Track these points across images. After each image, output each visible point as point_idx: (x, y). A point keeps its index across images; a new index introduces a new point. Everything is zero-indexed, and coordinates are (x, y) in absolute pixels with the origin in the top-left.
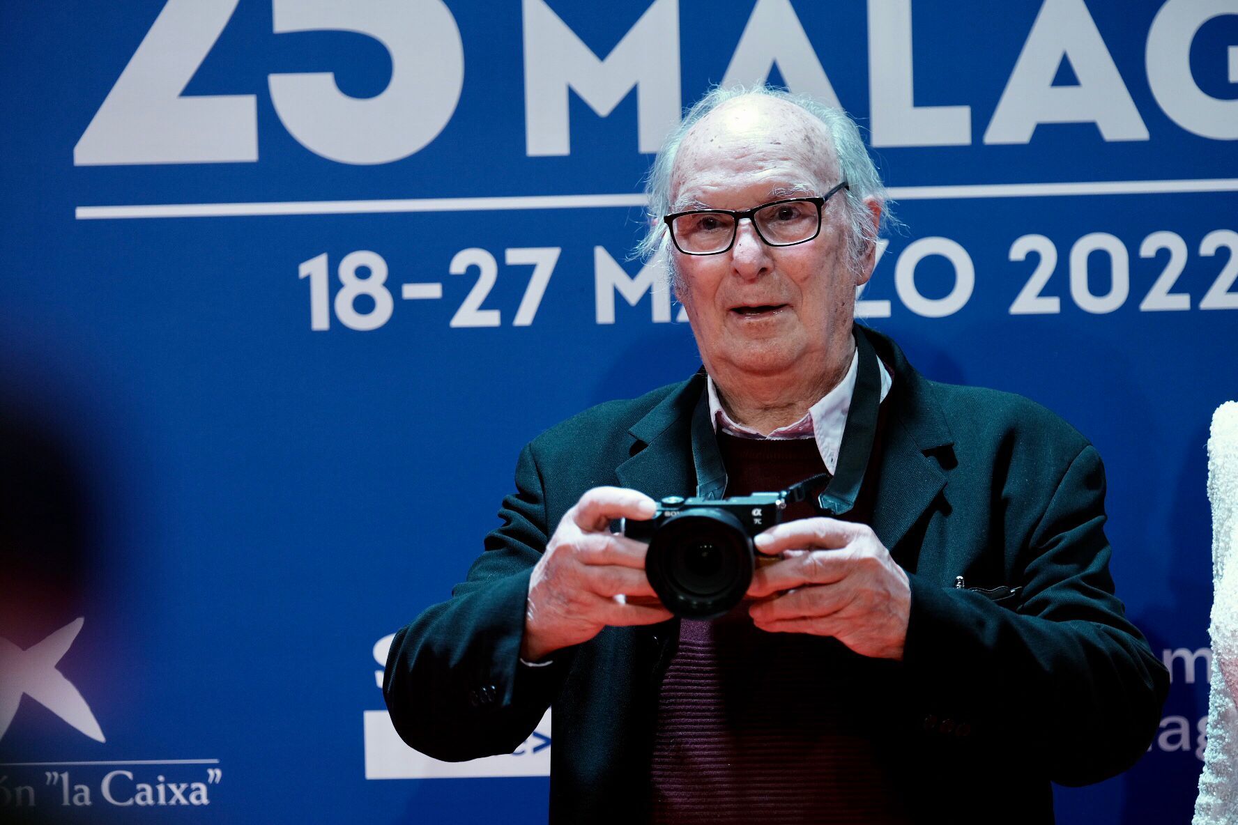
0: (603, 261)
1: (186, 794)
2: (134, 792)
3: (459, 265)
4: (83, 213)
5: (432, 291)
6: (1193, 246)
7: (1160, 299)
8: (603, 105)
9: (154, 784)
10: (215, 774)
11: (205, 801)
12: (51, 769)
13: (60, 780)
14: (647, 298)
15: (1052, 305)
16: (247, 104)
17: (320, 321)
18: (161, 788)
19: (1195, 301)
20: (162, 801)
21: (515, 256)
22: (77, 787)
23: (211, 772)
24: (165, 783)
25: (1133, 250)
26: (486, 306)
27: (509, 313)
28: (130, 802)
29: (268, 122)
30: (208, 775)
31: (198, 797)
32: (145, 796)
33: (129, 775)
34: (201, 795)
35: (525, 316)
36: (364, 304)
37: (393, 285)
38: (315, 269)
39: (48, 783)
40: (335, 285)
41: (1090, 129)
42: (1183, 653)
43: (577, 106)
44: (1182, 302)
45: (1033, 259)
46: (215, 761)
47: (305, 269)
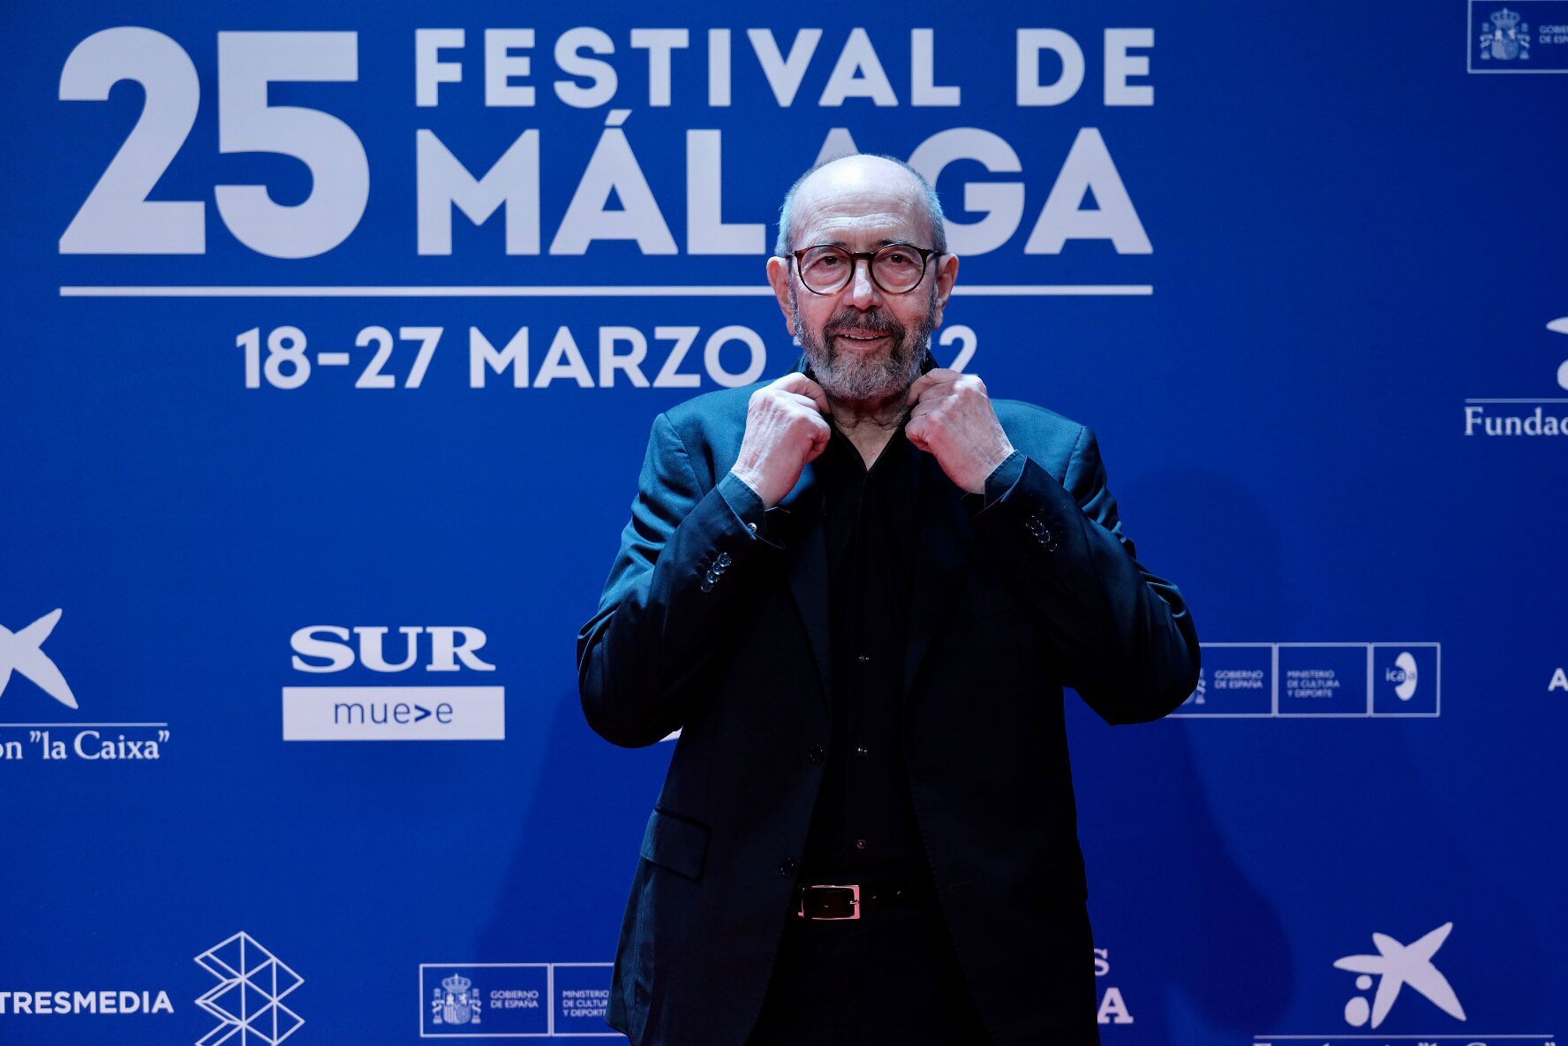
0: (476, 336)
1: (142, 750)
2: (100, 749)
3: (363, 339)
4: (66, 291)
5: (341, 359)
8: (479, 216)
9: (116, 742)
10: (164, 735)
11: (156, 755)
12: (35, 729)
13: (42, 738)
14: (510, 368)
16: (198, 208)
17: (252, 381)
18: (122, 746)
20: (122, 755)
21: (407, 333)
22: (55, 744)
23: (161, 733)
24: (125, 741)
26: (384, 371)
27: (402, 377)
28: (97, 756)
29: (214, 220)
30: (159, 736)
31: (151, 753)
32: (108, 751)
33: (97, 735)
34: (153, 751)
35: (414, 380)
36: (287, 368)
37: (311, 353)
38: (249, 340)
39: (32, 740)
40: (265, 353)
43: (458, 216)
46: (165, 724)
47: (241, 340)
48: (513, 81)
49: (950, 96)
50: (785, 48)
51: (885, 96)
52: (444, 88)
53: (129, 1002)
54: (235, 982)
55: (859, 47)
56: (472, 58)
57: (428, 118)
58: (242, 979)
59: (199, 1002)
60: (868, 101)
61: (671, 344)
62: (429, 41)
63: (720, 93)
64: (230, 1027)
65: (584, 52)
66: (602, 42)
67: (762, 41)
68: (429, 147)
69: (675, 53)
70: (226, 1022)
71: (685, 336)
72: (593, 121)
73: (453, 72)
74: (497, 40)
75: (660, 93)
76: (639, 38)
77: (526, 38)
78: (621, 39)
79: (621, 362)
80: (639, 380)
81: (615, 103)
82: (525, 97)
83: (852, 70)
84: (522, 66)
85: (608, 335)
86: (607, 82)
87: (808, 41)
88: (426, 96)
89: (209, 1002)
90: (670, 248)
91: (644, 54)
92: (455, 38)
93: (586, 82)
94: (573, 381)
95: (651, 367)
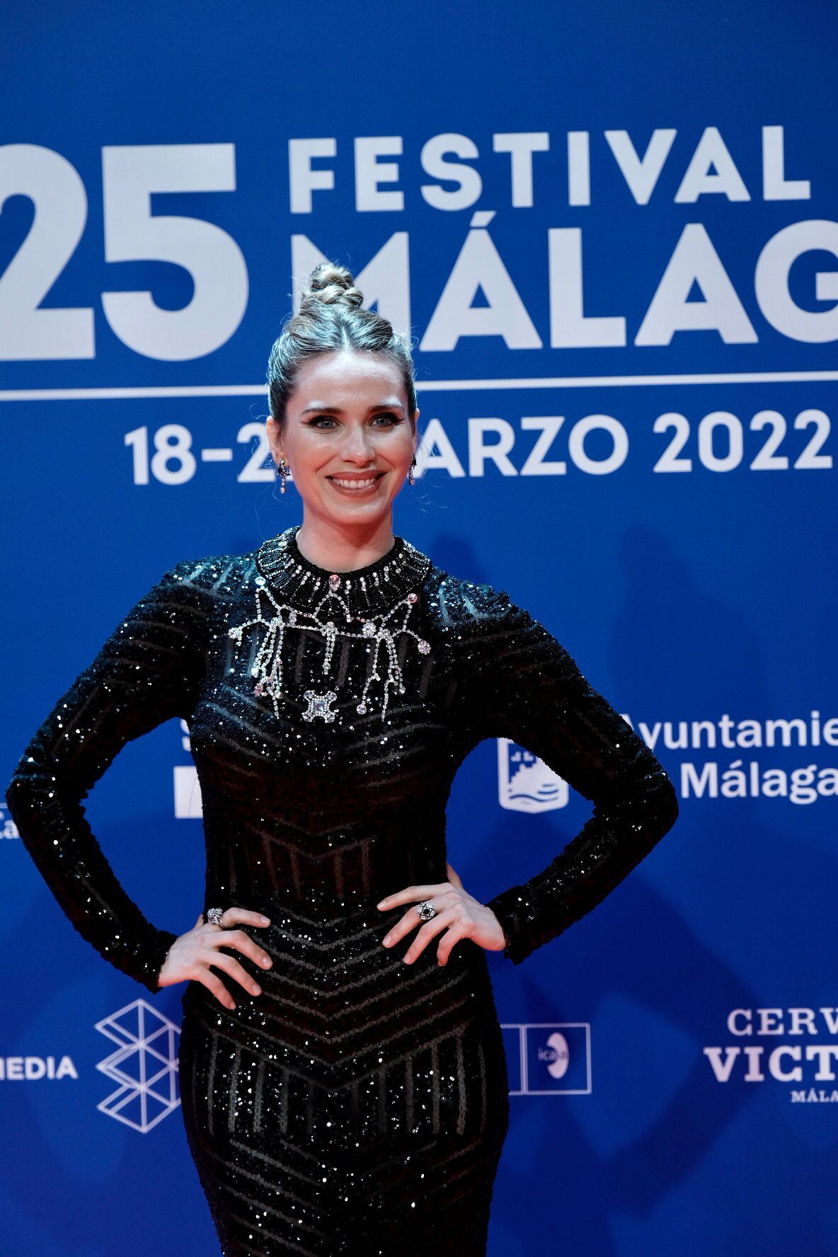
3: (244, 435)
5: (225, 455)
6: (790, 421)
7: (766, 461)
15: (685, 466)
16: (87, 315)
17: (141, 478)
19: (792, 462)
25: (746, 423)
26: (264, 466)
29: (103, 329)
36: (174, 465)
37: (195, 450)
38: (137, 438)
40: (152, 451)
41: (714, 335)
42: (781, 723)
44: (782, 463)
45: (672, 431)
47: (129, 438)
48: (383, 187)
49: (800, 190)
50: (641, 148)
51: (738, 192)
52: (317, 195)
53: (35, 1068)
54: (134, 1048)
55: (712, 146)
56: (343, 166)
57: (303, 224)
58: (141, 1045)
59: (101, 1067)
60: (722, 197)
61: (537, 434)
62: (302, 151)
63: (579, 192)
64: (130, 1091)
65: (450, 158)
66: (466, 148)
67: (619, 141)
68: (304, 252)
69: (537, 157)
70: (126, 1086)
71: (550, 426)
72: (459, 223)
73: (325, 180)
74: (367, 149)
75: (522, 195)
76: (502, 142)
77: (393, 145)
78: (484, 144)
79: (491, 452)
80: (507, 469)
81: (480, 205)
82: (394, 202)
83: (706, 168)
84: (390, 173)
85: (477, 427)
86: (472, 185)
87: (663, 140)
88: (301, 203)
89: (111, 1067)
90: (535, 342)
91: (507, 157)
92: (326, 147)
93: (451, 186)
94: (444, 472)
95: (519, 455)
